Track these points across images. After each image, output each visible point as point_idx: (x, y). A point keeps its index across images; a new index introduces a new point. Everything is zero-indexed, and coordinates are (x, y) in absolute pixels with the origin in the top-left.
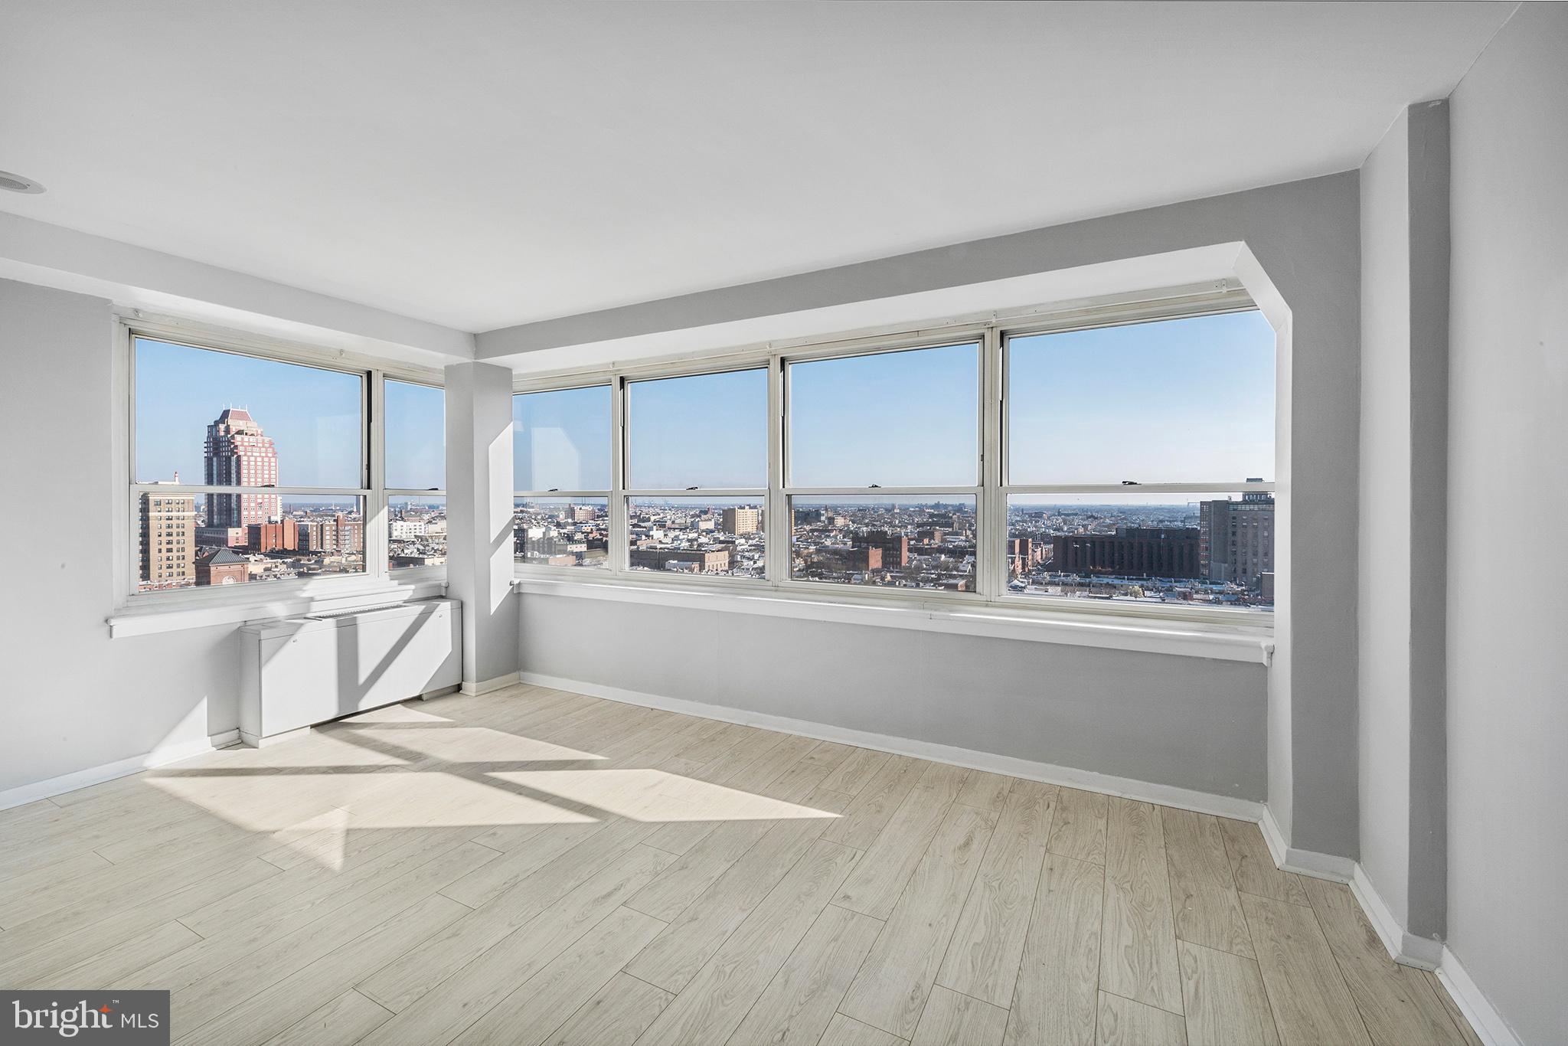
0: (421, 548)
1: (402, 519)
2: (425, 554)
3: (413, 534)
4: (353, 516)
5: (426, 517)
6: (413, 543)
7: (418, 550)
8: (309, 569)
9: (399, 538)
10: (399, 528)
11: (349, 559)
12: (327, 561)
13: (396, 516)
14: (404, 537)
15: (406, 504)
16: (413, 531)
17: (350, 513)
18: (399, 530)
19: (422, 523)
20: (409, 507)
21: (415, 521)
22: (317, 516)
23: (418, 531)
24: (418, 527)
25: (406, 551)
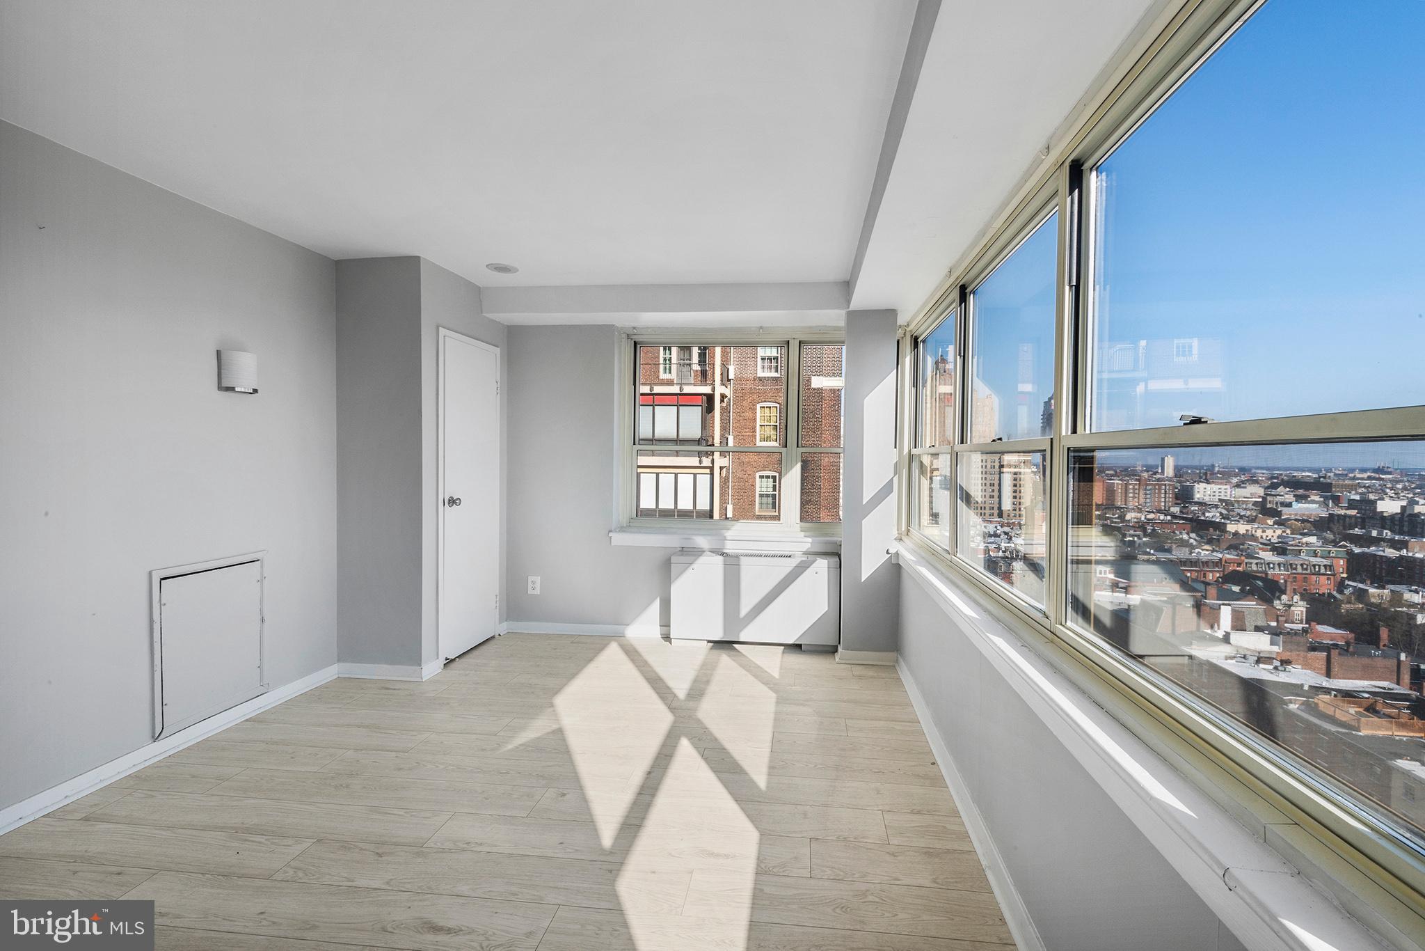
0: (1224, 512)
1: (1207, 482)
2: (1228, 519)
3: (1217, 498)
4: (1158, 476)
5: (1235, 480)
6: (1216, 507)
7: (1221, 514)
8: (1113, 522)
9: (1201, 500)
10: (1202, 490)
11: (1148, 517)
12: (1128, 517)
13: (1201, 477)
14: (1207, 499)
15: (1213, 466)
16: (1217, 494)
17: (1155, 473)
18: (1202, 492)
19: (1228, 487)
20: (1217, 469)
21: (1221, 484)
22: (1126, 476)
23: (1222, 494)
24: (1223, 491)
25: (1207, 514)
